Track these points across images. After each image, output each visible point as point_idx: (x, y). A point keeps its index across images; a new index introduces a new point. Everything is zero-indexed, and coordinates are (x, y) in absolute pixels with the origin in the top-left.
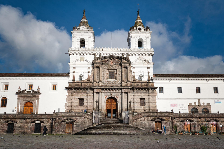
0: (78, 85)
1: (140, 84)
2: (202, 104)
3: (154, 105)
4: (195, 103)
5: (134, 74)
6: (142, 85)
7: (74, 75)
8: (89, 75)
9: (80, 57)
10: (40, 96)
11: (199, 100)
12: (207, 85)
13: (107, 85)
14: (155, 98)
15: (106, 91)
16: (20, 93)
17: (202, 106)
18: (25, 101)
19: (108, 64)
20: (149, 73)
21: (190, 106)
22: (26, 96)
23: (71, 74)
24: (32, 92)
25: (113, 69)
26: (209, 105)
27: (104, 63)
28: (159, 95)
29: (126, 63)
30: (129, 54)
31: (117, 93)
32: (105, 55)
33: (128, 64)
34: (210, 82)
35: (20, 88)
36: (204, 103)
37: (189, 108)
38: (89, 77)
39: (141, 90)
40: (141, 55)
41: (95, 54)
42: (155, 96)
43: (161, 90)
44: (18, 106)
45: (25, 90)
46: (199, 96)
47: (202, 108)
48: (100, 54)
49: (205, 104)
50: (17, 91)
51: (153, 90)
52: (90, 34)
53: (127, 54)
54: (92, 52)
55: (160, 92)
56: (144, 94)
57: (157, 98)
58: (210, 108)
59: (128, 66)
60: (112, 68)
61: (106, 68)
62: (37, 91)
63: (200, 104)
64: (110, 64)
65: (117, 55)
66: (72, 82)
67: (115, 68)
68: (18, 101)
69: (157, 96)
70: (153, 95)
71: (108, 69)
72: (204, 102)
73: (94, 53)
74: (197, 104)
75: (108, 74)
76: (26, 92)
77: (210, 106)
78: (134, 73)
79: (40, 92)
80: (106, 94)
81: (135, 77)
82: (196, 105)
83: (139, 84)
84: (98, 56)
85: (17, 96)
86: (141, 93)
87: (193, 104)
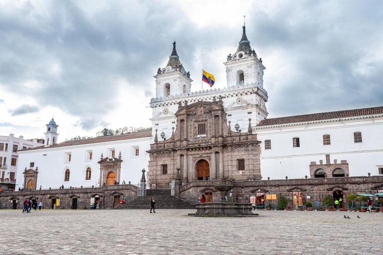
0: (161, 146)
1: (237, 138)
2: (332, 162)
3: (257, 169)
4: (321, 161)
5: (230, 125)
6: (240, 140)
7: (156, 134)
8: (173, 132)
9: (164, 108)
10: (122, 163)
11: (328, 156)
12: (342, 131)
13: (194, 144)
14: (258, 158)
15: (193, 153)
16: (102, 162)
17: (333, 165)
18: (108, 172)
19: (195, 114)
20: (250, 120)
21: (312, 167)
22: (108, 166)
23: (154, 133)
24: (113, 160)
25: (202, 121)
26: (344, 163)
27: (191, 113)
28: (264, 152)
29: (217, 110)
30: (223, 95)
31: (207, 153)
32: (193, 102)
33: (220, 112)
34: (348, 124)
35: (102, 156)
36: (335, 161)
37: (311, 170)
38: (173, 134)
39: (237, 146)
40: (239, 95)
41: (180, 103)
42: (258, 154)
43: (268, 144)
44: (101, 178)
45: (107, 158)
46: (327, 149)
47: (333, 168)
48: (186, 102)
49: (339, 162)
50: (100, 160)
51: (255, 145)
52: (175, 76)
53: (220, 96)
54: (176, 100)
55: (266, 148)
56: (243, 153)
57: (261, 157)
58: (347, 168)
59: (220, 114)
60: (201, 119)
61: (194, 120)
62: (118, 158)
63: (329, 162)
64: (199, 114)
65: (208, 100)
66: (154, 143)
67: (204, 119)
68: (101, 172)
69: (261, 154)
70: (256, 153)
71: (195, 121)
72: (337, 158)
73: (178, 101)
74: (325, 162)
75: (197, 128)
76: (108, 160)
77: (348, 164)
78: (230, 122)
79: (122, 159)
80: (194, 156)
81: (231, 129)
82: (323, 164)
83: (235, 139)
84: (183, 105)
85: (99, 165)
86: (238, 151)
87: (318, 163)
